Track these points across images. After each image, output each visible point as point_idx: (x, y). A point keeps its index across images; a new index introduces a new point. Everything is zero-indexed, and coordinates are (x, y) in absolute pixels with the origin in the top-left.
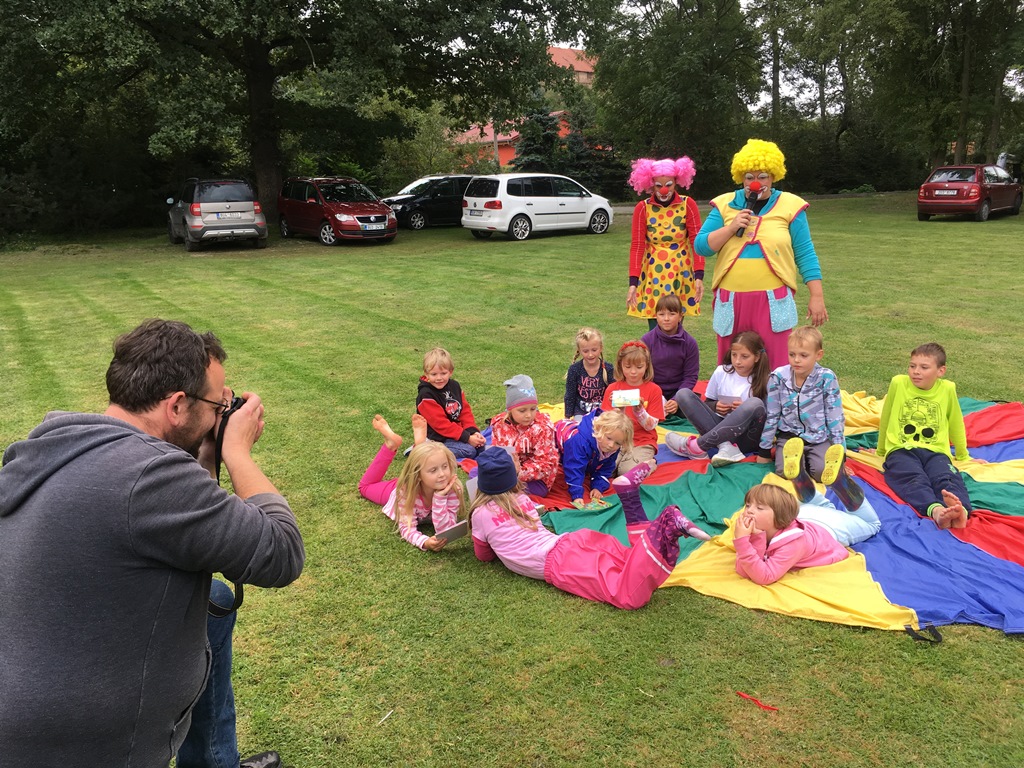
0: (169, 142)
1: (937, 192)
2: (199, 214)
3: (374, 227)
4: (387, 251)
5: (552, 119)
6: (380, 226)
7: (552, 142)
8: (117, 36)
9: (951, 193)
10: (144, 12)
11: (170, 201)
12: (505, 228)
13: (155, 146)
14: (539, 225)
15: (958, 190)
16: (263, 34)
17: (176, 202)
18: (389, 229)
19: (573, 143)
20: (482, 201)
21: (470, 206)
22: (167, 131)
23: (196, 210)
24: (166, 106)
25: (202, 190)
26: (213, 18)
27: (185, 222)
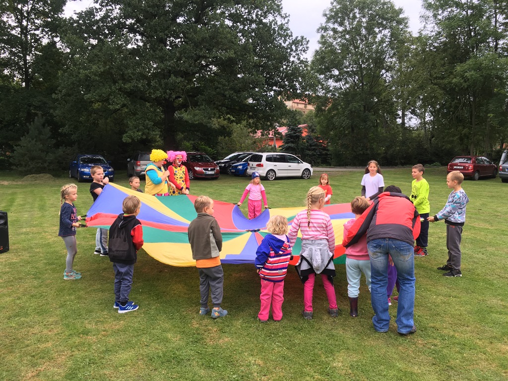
0: (131, 137)
1: (455, 167)
2: (140, 165)
3: (210, 173)
4: (214, 183)
5: (299, 128)
6: (212, 173)
7: (299, 139)
8: (114, 97)
9: (461, 168)
10: (126, 89)
11: (128, 160)
12: (265, 175)
13: (125, 139)
14: (279, 174)
15: (464, 166)
16: (170, 97)
17: (131, 160)
18: (216, 174)
19: (308, 139)
20: (255, 164)
21: (251, 165)
22: (130, 133)
23: (138, 164)
24: (130, 123)
25: (142, 156)
26: (152, 91)
27: (134, 168)
